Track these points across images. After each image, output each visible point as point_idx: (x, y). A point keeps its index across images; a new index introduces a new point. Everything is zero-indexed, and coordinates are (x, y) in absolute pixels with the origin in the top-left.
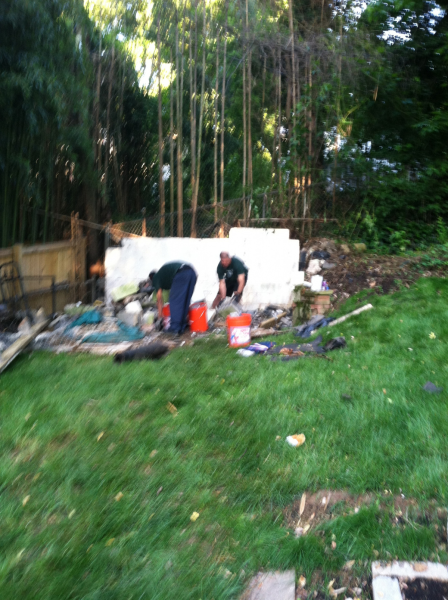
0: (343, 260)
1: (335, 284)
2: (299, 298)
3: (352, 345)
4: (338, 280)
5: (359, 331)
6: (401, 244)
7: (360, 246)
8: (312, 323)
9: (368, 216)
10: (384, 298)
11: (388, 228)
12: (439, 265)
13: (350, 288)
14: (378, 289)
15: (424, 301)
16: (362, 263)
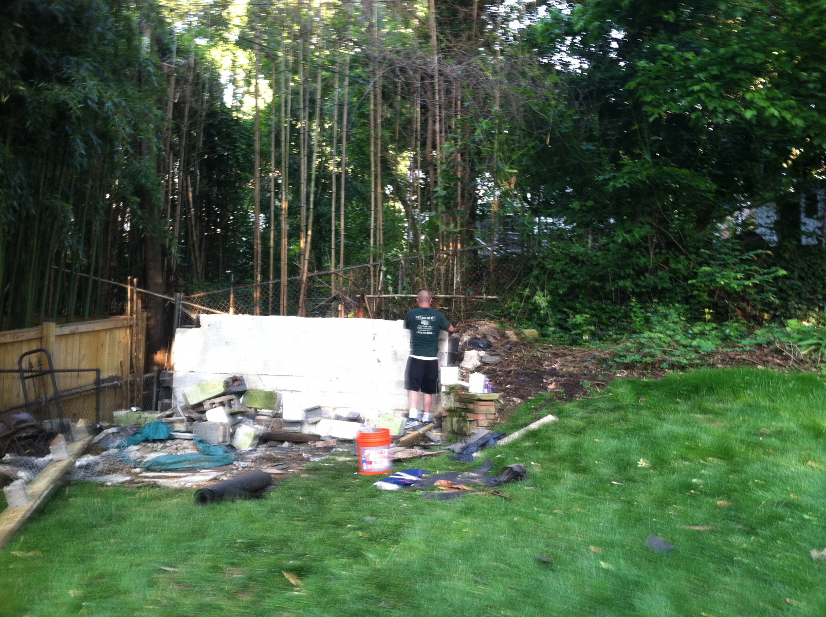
0: (509, 352)
1: (501, 384)
2: (451, 404)
3: (535, 476)
5: (541, 454)
6: (584, 332)
7: (531, 332)
8: (472, 440)
9: (539, 293)
10: (568, 406)
14: (560, 393)
16: (534, 357)
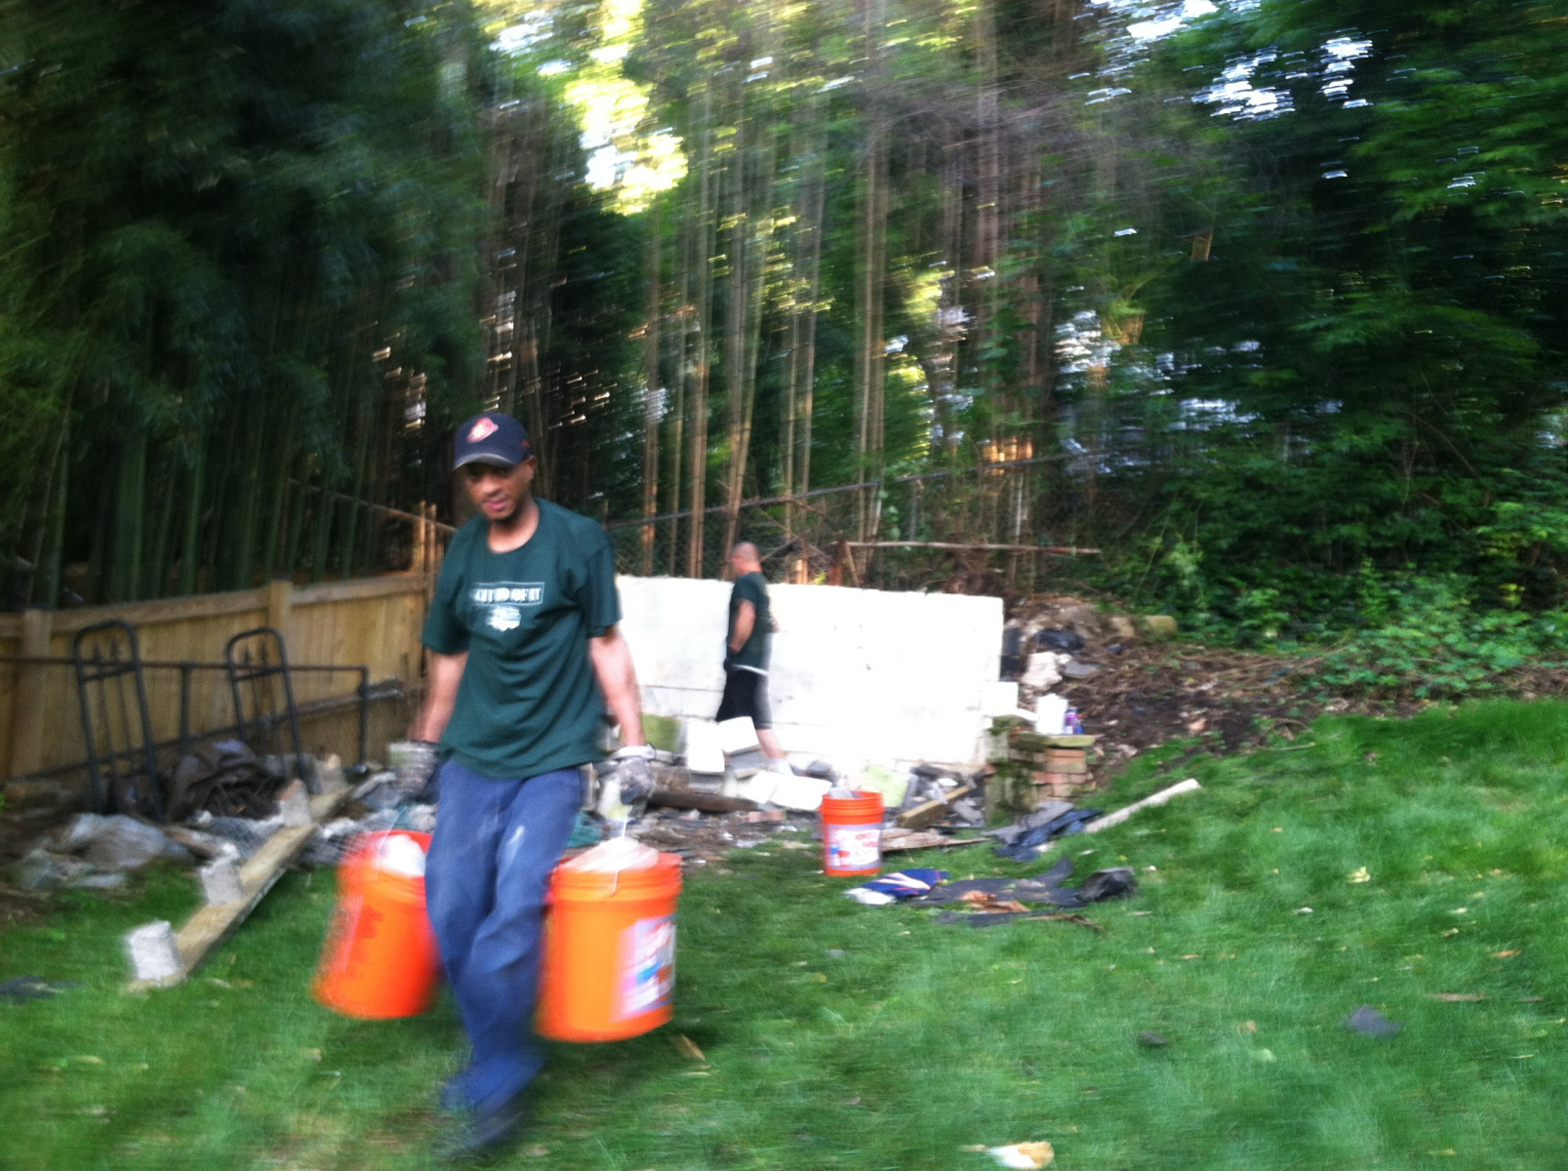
0: (1117, 658)
1: (1098, 718)
2: (1002, 752)
3: (1153, 890)
4: (1107, 709)
5: (1169, 852)
6: (1267, 623)
7: (1160, 621)
8: (1037, 821)
9: (1181, 546)
10: (1226, 764)
11: (1233, 579)
12: (1369, 684)
13: (1138, 733)
15: (1334, 779)
16: (1166, 668)
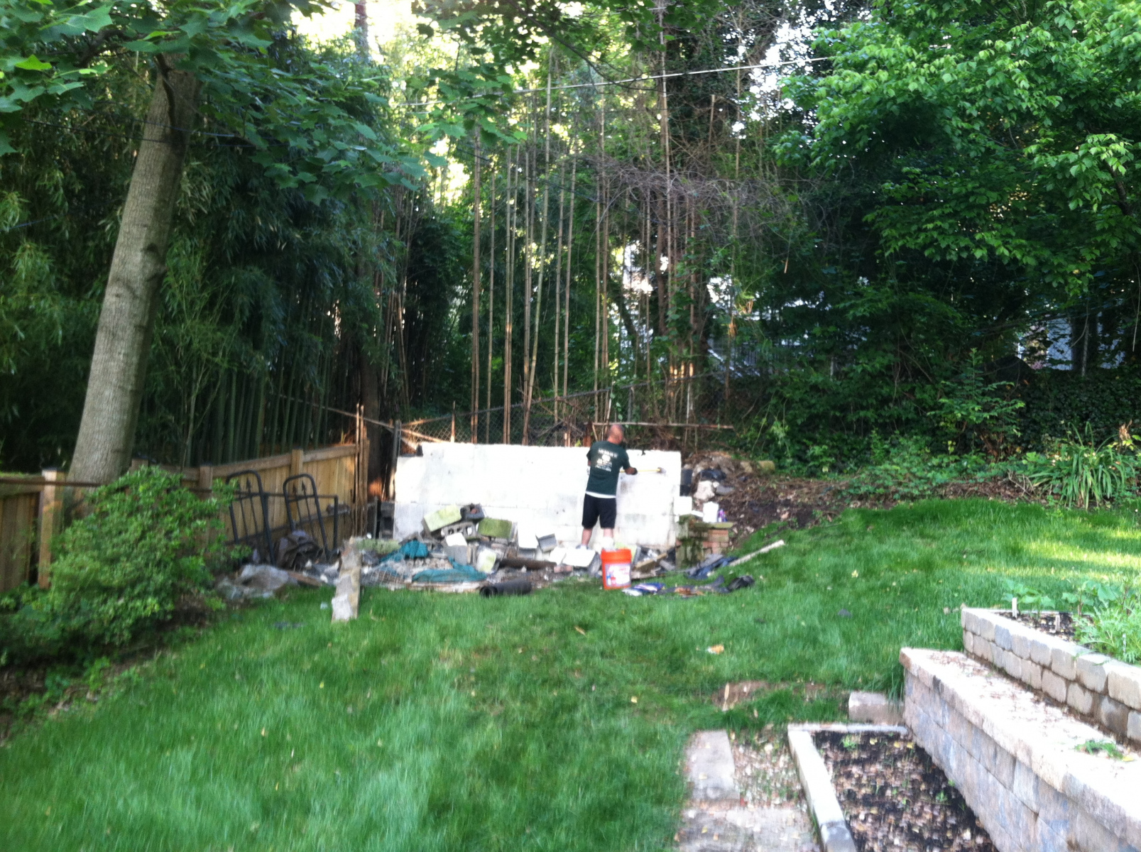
0: (743, 483)
1: (735, 514)
2: (686, 533)
3: (762, 584)
4: (738, 510)
5: (769, 571)
6: (823, 464)
7: (766, 464)
8: (705, 564)
9: (777, 423)
10: (798, 533)
11: (805, 440)
12: (870, 493)
13: (755, 521)
14: (792, 522)
15: (849, 538)
16: (770, 489)
